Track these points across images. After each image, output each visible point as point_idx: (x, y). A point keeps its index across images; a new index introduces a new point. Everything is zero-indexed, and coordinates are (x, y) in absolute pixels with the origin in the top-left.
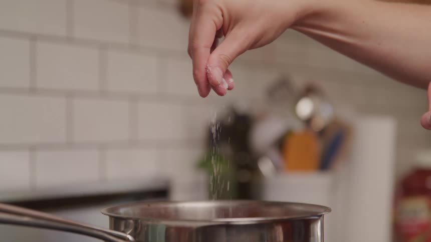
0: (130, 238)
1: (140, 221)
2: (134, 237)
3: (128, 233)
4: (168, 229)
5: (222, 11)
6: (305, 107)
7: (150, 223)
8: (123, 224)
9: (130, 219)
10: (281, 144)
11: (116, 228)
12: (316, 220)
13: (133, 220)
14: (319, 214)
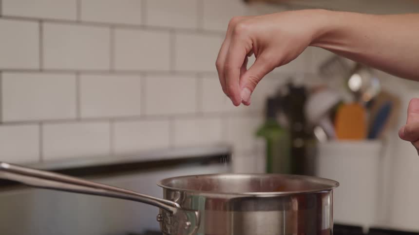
0: (177, 205)
1: (185, 193)
2: (180, 205)
3: (176, 201)
4: (207, 199)
5: (253, 41)
6: (355, 82)
7: (192, 194)
8: (173, 193)
9: (178, 190)
10: (333, 114)
11: (168, 198)
12: (325, 194)
13: (180, 192)
14: (329, 189)
